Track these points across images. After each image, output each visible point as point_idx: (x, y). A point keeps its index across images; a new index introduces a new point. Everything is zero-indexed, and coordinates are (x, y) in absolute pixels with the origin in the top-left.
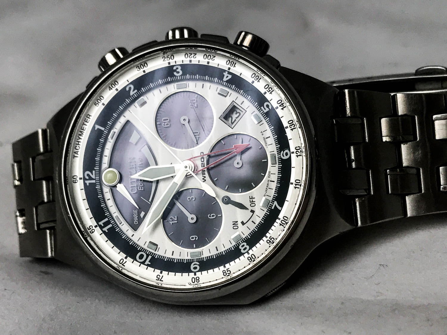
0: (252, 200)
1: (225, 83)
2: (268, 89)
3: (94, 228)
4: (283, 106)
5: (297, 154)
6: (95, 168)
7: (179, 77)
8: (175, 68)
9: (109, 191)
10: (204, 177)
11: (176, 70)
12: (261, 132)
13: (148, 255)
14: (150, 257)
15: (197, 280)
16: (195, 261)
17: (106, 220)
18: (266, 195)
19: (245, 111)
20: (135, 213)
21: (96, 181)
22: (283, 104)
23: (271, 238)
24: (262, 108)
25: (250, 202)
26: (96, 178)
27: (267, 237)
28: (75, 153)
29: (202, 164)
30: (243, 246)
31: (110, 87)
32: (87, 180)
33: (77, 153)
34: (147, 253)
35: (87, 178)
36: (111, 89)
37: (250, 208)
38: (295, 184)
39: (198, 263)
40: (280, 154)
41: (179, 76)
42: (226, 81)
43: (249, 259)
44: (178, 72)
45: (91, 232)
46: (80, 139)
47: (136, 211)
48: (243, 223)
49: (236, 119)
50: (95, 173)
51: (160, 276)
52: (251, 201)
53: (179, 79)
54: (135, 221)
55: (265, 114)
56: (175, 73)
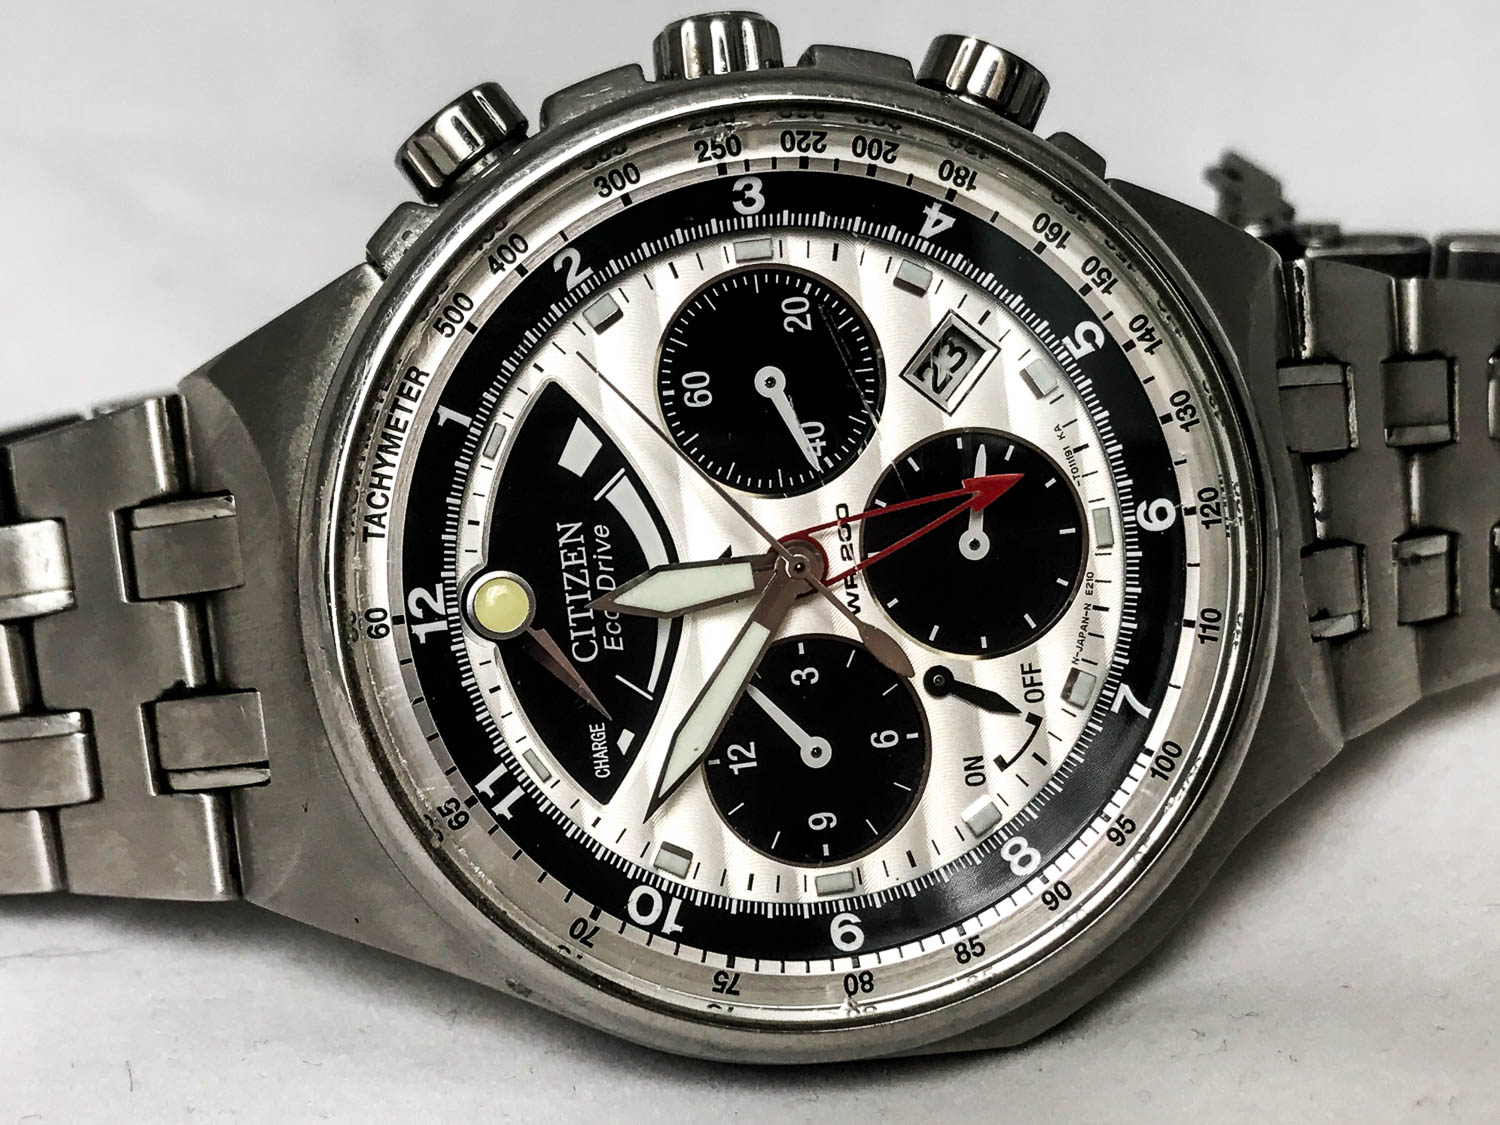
0: (1032, 678)
1: (926, 244)
2: (1094, 275)
3: (463, 807)
4: (1152, 338)
5: (1207, 515)
6: (443, 574)
7: (750, 219)
8: (738, 186)
9: (496, 658)
10: (852, 598)
11: (744, 195)
12: (1057, 428)
13: (667, 899)
14: (676, 904)
15: (864, 983)
16: (842, 909)
17: (500, 771)
18: (1080, 658)
19: (996, 350)
20: (595, 737)
21: (449, 623)
22: (1149, 331)
23: (1122, 822)
24: (1067, 340)
25: (1025, 686)
26: (450, 611)
27: (1108, 818)
28: (369, 519)
29: (844, 547)
30: (1015, 849)
31: (492, 261)
32: (418, 621)
33: (376, 520)
34: (664, 888)
35: (418, 613)
36: (501, 267)
37: (1025, 709)
38: (1201, 625)
39: (854, 919)
40: (1133, 511)
41: (753, 216)
42: (931, 240)
43: (1048, 897)
44: (750, 202)
45: (454, 824)
46: (385, 463)
47: (600, 727)
48: (1002, 764)
49: (951, 374)
50: (445, 593)
51: (726, 976)
52: (1028, 682)
53: (750, 225)
54: (598, 765)
55: (1075, 365)
56: (738, 206)
